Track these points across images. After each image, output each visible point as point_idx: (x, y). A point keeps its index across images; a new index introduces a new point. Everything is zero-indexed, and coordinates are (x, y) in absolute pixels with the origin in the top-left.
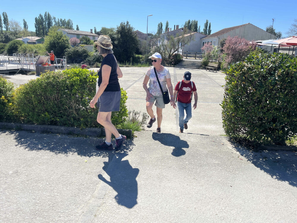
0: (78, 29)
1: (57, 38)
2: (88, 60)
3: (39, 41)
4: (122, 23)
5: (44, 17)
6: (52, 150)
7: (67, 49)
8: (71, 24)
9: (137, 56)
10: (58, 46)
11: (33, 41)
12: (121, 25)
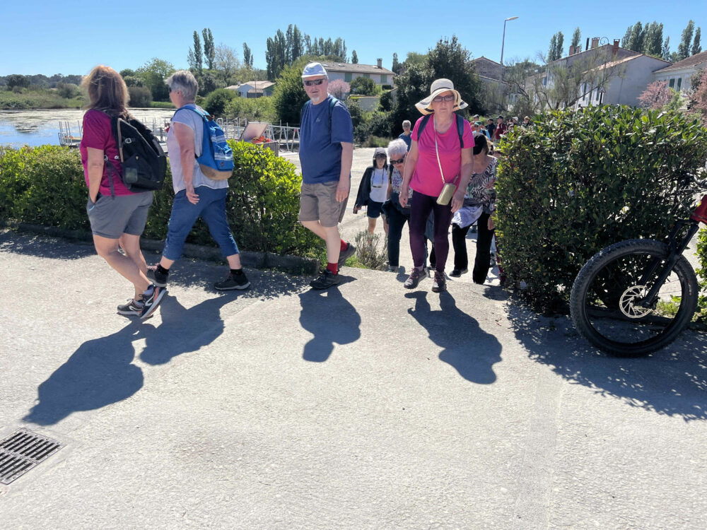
0: (355, 60)
3: (269, 91)
4: (441, 41)
5: (285, 37)
8: (343, 48)
11: (258, 91)
12: (438, 47)
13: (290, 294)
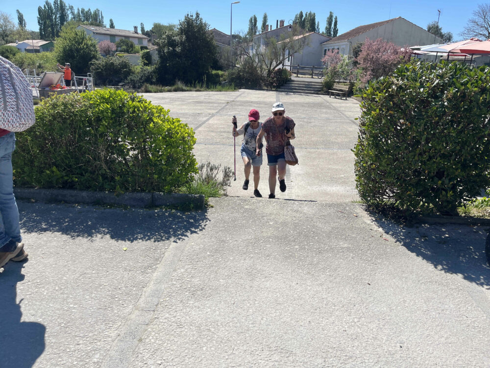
0: (112, 26)
1: (76, 42)
2: (131, 80)
3: (44, 48)
4: (188, 15)
5: (53, 6)
6: (65, 231)
7: (94, 61)
8: (101, 17)
9: (214, 72)
10: (77, 56)
11: (35, 48)
12: (186, 19)
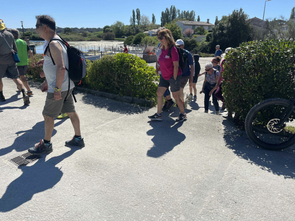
0: (199, 20)
4: (235, 10)
8: (194, 15)
13: (138, 114)
